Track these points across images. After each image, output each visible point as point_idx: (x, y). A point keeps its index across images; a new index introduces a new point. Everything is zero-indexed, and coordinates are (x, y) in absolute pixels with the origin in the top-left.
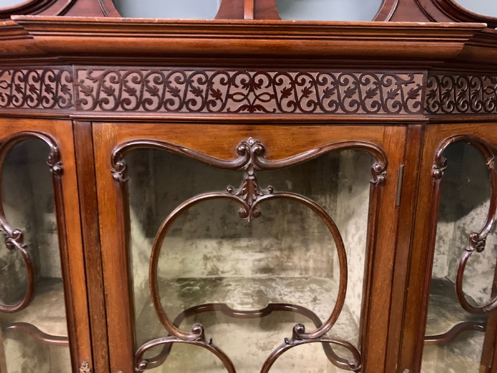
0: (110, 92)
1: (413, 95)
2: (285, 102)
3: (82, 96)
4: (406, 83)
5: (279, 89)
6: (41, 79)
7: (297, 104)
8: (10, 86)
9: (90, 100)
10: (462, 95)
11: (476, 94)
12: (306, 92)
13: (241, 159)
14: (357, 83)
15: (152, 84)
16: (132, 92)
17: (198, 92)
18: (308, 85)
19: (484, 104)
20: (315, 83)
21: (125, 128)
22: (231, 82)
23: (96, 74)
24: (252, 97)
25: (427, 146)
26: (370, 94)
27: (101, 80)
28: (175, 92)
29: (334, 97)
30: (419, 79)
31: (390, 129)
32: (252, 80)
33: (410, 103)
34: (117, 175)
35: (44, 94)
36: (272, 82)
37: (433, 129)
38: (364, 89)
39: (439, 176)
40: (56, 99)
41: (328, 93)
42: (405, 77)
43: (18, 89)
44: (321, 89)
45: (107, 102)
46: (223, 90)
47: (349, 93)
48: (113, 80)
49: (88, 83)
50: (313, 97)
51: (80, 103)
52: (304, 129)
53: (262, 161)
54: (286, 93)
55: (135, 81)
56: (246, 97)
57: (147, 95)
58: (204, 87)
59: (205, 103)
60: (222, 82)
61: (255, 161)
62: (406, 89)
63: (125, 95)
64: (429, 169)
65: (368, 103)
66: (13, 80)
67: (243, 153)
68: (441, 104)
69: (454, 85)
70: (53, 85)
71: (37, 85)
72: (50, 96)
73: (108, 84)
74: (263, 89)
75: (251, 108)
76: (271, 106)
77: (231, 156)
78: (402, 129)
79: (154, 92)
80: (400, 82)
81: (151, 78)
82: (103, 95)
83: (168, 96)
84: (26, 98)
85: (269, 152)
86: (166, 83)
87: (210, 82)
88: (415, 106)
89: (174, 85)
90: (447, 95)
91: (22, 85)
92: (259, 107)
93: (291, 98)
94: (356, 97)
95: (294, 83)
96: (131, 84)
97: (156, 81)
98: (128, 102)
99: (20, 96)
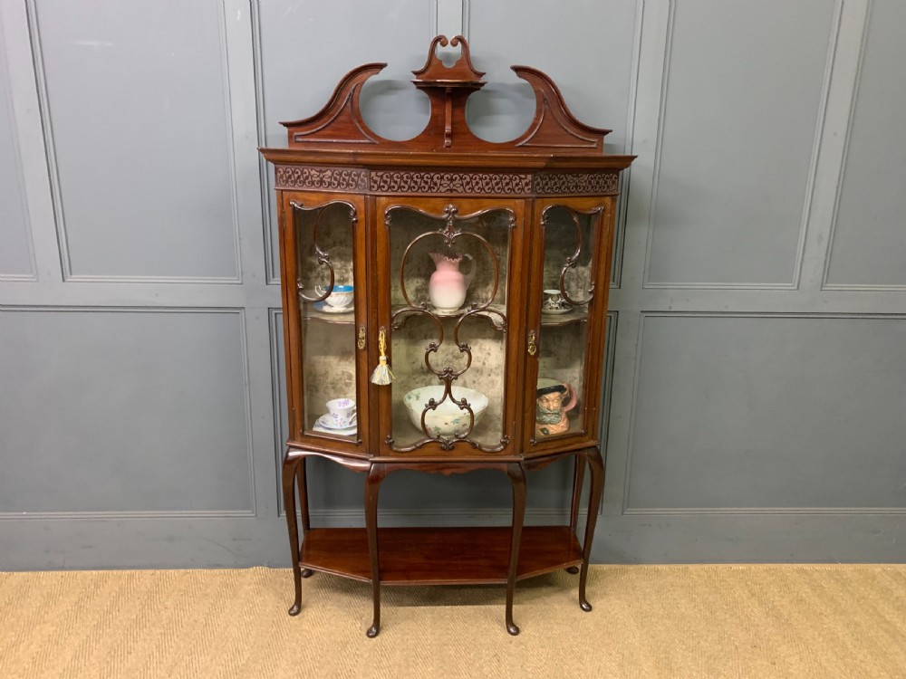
0: (385, 182)
1: (527, 184)
2: (468, 187)
3: (372, 184)
4: (524, 179)
5: (464, 182)
6: (350, 175)
7: (473, 189)
8: (330, 177)
9: (376, 186)
10: (555, 184)
11: (563, 183)
12: (477, 183)
13: (446, 216)
14: (501, 179)
15: (405, 179)
16: (396, 182)
17: (426, 183)
18: (478, 180)
19: (568, 188)
20: (481, 179)
21: (392, 200)
22: (442, 178)
23: (380, 174)
24: (451, 185)
25: (537, 209)
26: (507, 184)
27: (382, 176)
28: (416, 183)
29: (490, 185)
30: (529, 177)
31: (517, 201)
32: (452, 177)
33: (526, 188)
34: (387, 223)
35: (351, 182)
36: (461, 178)
37: (540, 200)
38: (504, 182)
39: (544, 225)
40: (357, 185)
41: (487, 184)
42: (523, 176)
43: (335, 179)
44: (484, 182)
45: (384, 187)
46: (438, 182)
47: (497, 184)
48: (387, 176)
49: (375, 178)
50: (480, 185)
51: (371, 188)
52: (477, 200)
53: (456, 216)
54: (468, 183)
55: (397, 177)
56: (449, 185)
57: (403, 184)
58: (429, 181)
59: (430, 188)
60: (438, 178)
61: (453, 216)
62: (524, 182)
63: (393, 184)
64: (539, 221)
65: (506, 188)
66: (333, 174)
67: (447, 212)
68: (543, 189)
69: (550, 179)
70: (356, 178)
71: (347, 178)
72: (354, 183)
73: (385, 178)
74: (457, 181)
75: (451, 191)
76: (460, 189)
77: (441, 213)
78: (523, 201)
79: (406, 182)
80: (521, 179)
81: (405, 176)
82: (382, 184)
83: (413, 184)
84: (339, 184)
85: (460, 212)
86: (412, 178)
87: (432, 178)
88: (529, 189)
89: (415, 179)
90: (547, 184)
91: (338, 177)
92: (455, 190)
93: (470, 186)
94: (500, 185)
95: (471, 178)
96: (395, 179)
97: (407, 177)
98: (394, 187)
99: (336, 182)
